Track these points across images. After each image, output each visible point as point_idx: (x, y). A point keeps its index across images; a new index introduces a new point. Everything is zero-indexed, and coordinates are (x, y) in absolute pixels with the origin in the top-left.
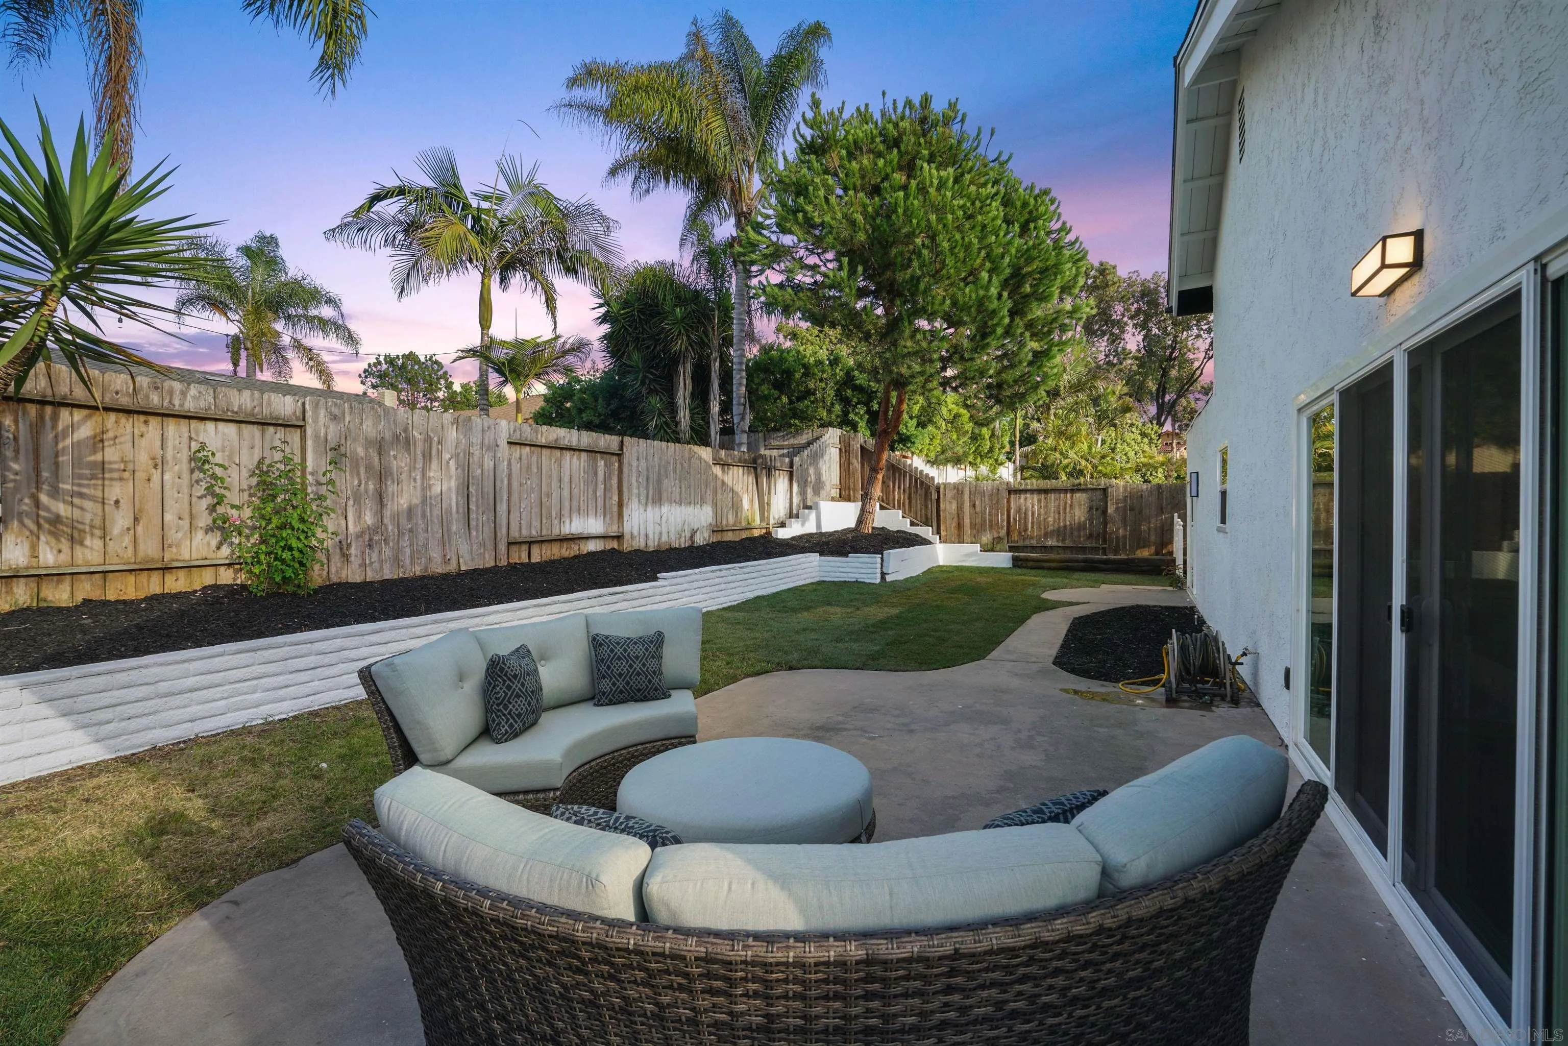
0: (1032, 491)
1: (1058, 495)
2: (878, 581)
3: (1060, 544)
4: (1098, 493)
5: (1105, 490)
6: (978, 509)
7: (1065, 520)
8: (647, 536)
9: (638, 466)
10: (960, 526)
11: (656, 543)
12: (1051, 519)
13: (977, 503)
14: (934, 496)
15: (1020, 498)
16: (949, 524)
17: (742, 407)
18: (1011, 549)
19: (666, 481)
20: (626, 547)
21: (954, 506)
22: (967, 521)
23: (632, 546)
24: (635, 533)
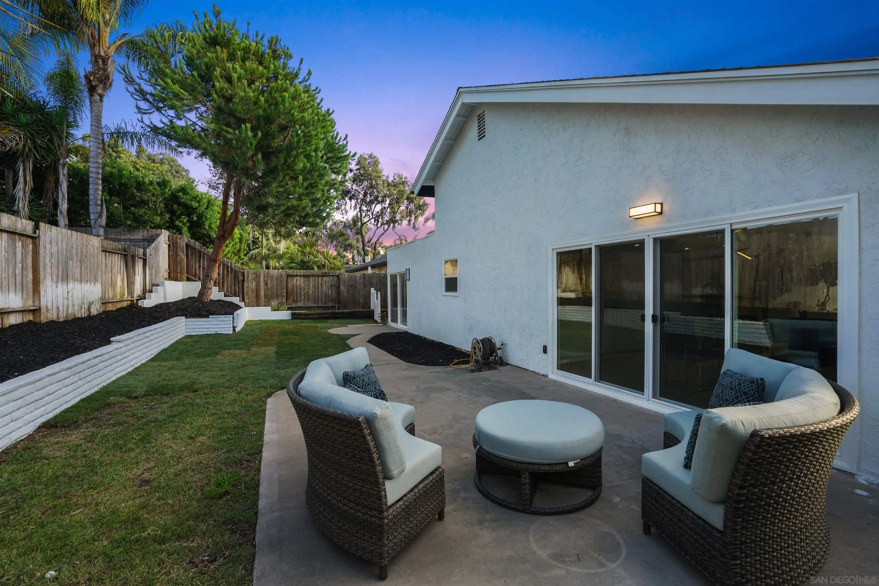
0: (300, 276)
1: (314, 278)
2: (231, 332)
3: (316, 305)
4: (335, 278)
5: (338, 276)
6: (269, 286)
7: (318, 292)
8: (58, 308)
9: (51, 249)
10: (258, 296)
11: (65, 315)
12: (310, 292)
13: (269, 283)
14: (241, 278)
15: (293, 280)
16: (250, 295)
17: (99, 208)
18: (289, 309)
19: (71, 262)
20: (43, 319)
21: (254, 284)
22: (262, 293)
23: (47, 318)
24: (50, 307)
